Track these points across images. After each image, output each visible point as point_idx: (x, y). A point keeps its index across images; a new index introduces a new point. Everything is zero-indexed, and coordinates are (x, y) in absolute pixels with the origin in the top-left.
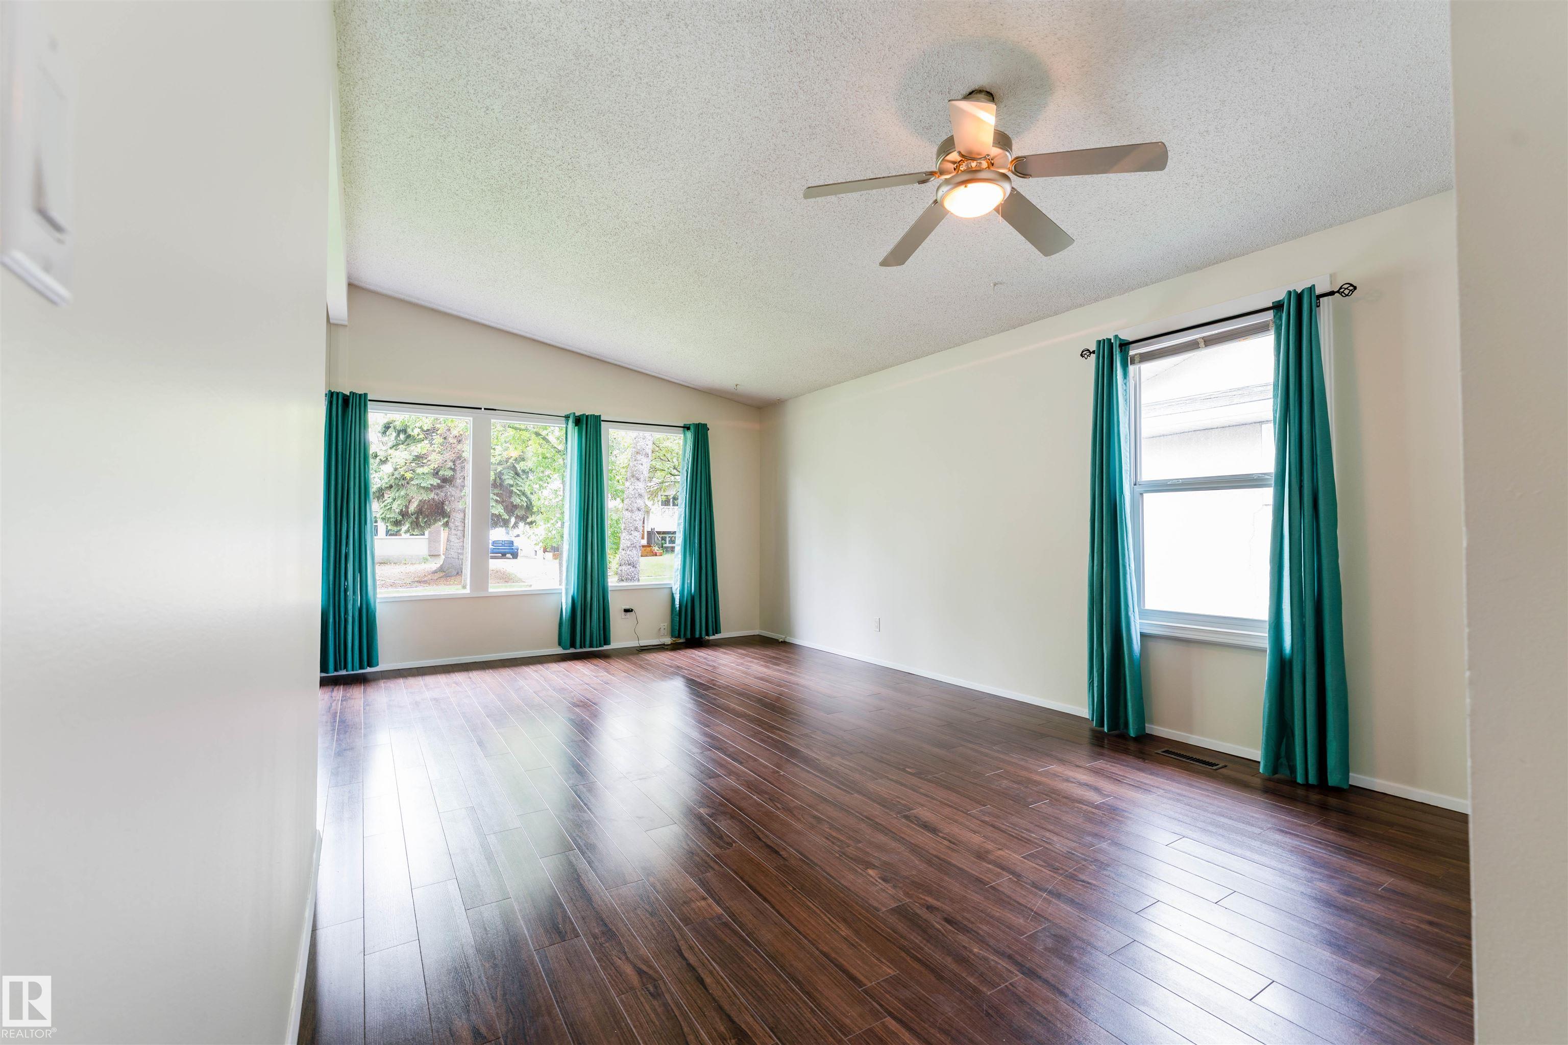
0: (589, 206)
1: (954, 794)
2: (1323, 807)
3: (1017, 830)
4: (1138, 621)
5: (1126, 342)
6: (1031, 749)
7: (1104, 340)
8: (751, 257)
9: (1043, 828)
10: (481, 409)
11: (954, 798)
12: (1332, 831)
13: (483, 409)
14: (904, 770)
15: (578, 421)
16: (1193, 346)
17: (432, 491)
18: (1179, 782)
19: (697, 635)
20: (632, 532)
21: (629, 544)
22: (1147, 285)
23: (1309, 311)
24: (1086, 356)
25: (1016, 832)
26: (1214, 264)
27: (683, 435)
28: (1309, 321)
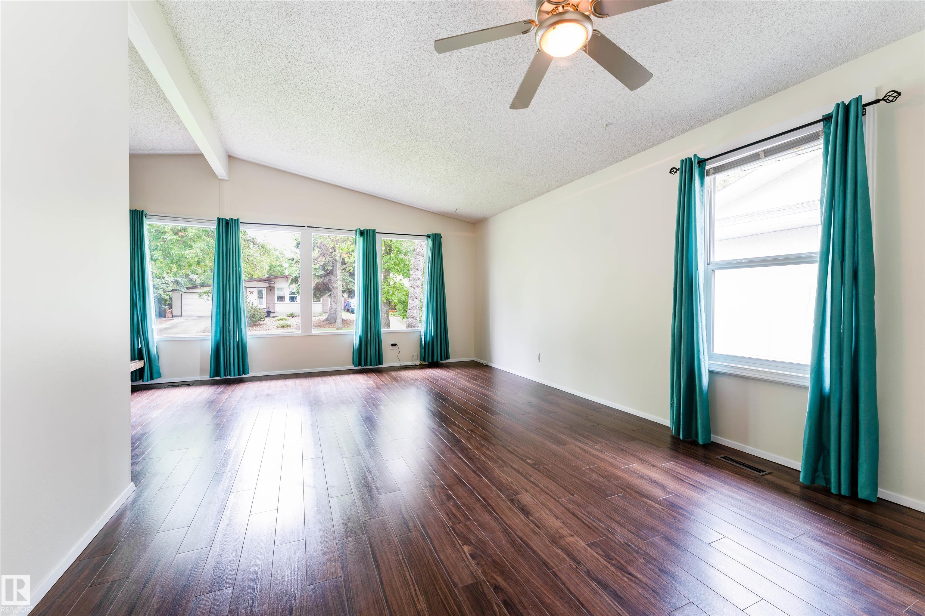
0: (333, 89)
1: (554, 483)
2: (853, 518)
3: (590, 519)
4: (707, 362)
5: (703, 159)
6: (622, 450)
7: (686, 159)
8: (441, 118)
9: (611, 518)
10: (305, 227)
11: (553, 486)
12: (859, 542)
13: (306, 227)
14: (525, 461)
15: (362, 233)
16: (756, 157)
17: (321, 278)
18: (730, 485)
19: (435, 360)
20: (414, 300)
21: (412, 306)
22: (721, 116)
23: (855, 118)
24: (673, 173)
25: (589, 520)
26: (775, 93)
27: (426, 241)
28: (855, 125)
